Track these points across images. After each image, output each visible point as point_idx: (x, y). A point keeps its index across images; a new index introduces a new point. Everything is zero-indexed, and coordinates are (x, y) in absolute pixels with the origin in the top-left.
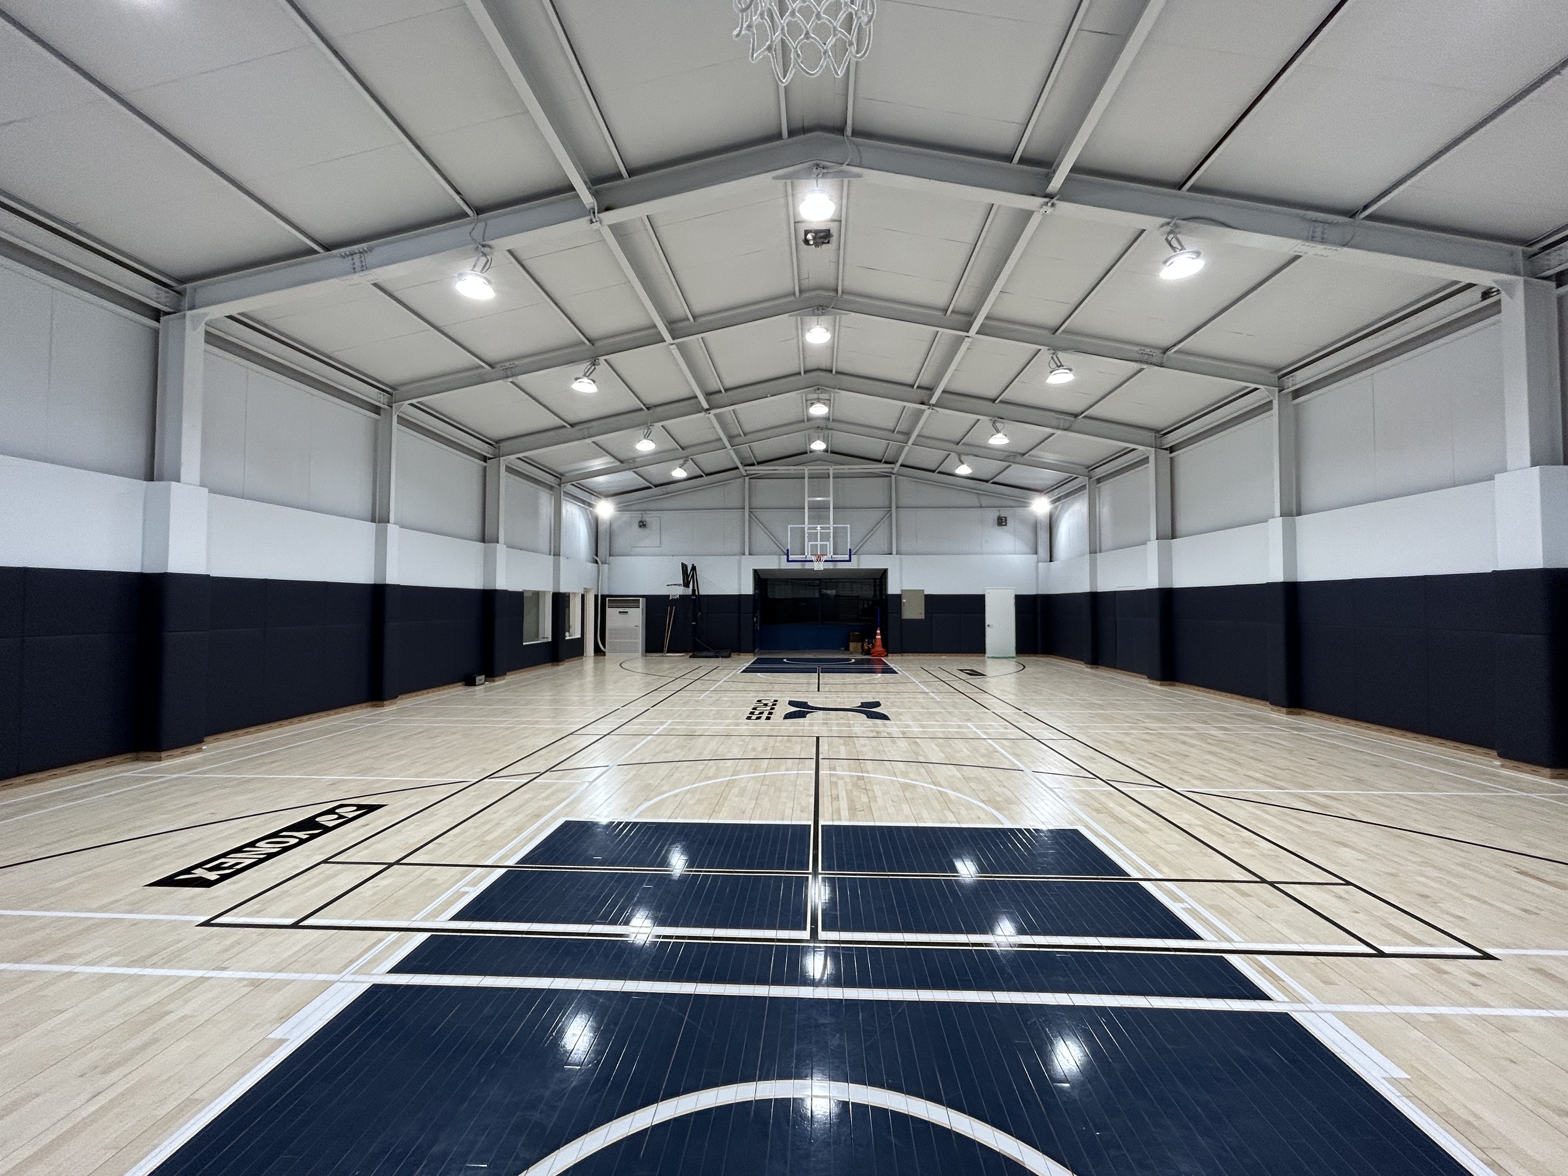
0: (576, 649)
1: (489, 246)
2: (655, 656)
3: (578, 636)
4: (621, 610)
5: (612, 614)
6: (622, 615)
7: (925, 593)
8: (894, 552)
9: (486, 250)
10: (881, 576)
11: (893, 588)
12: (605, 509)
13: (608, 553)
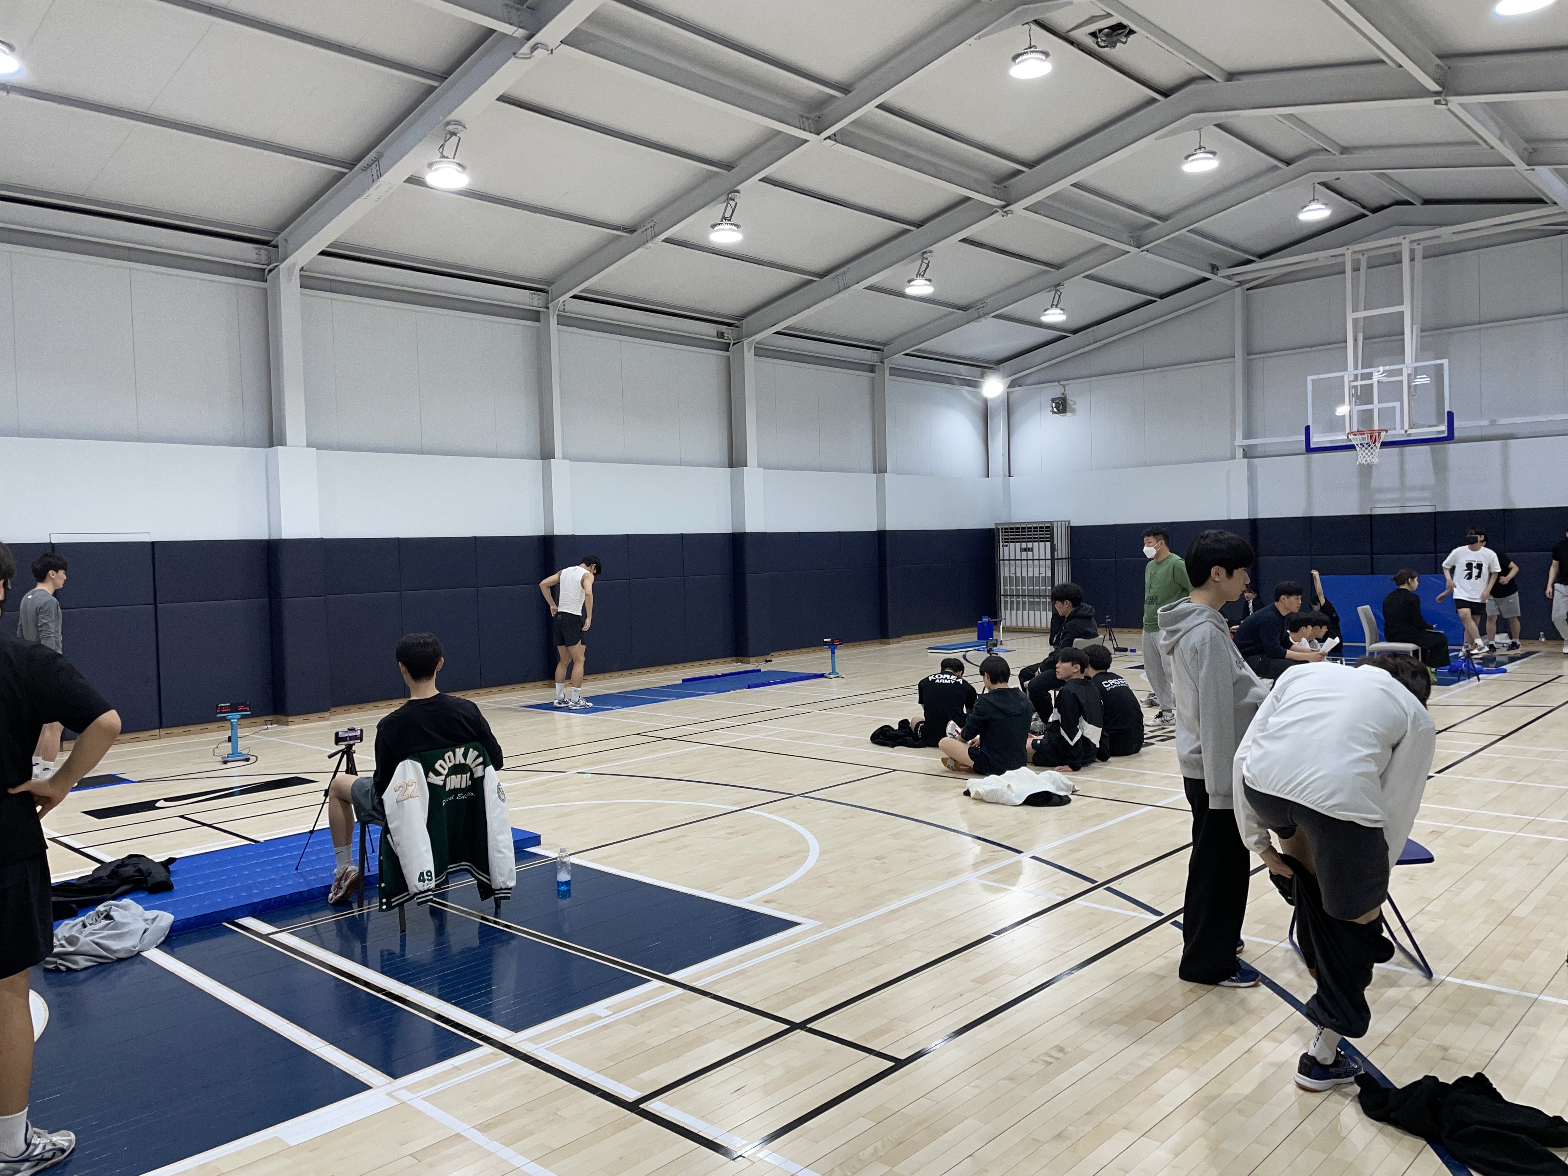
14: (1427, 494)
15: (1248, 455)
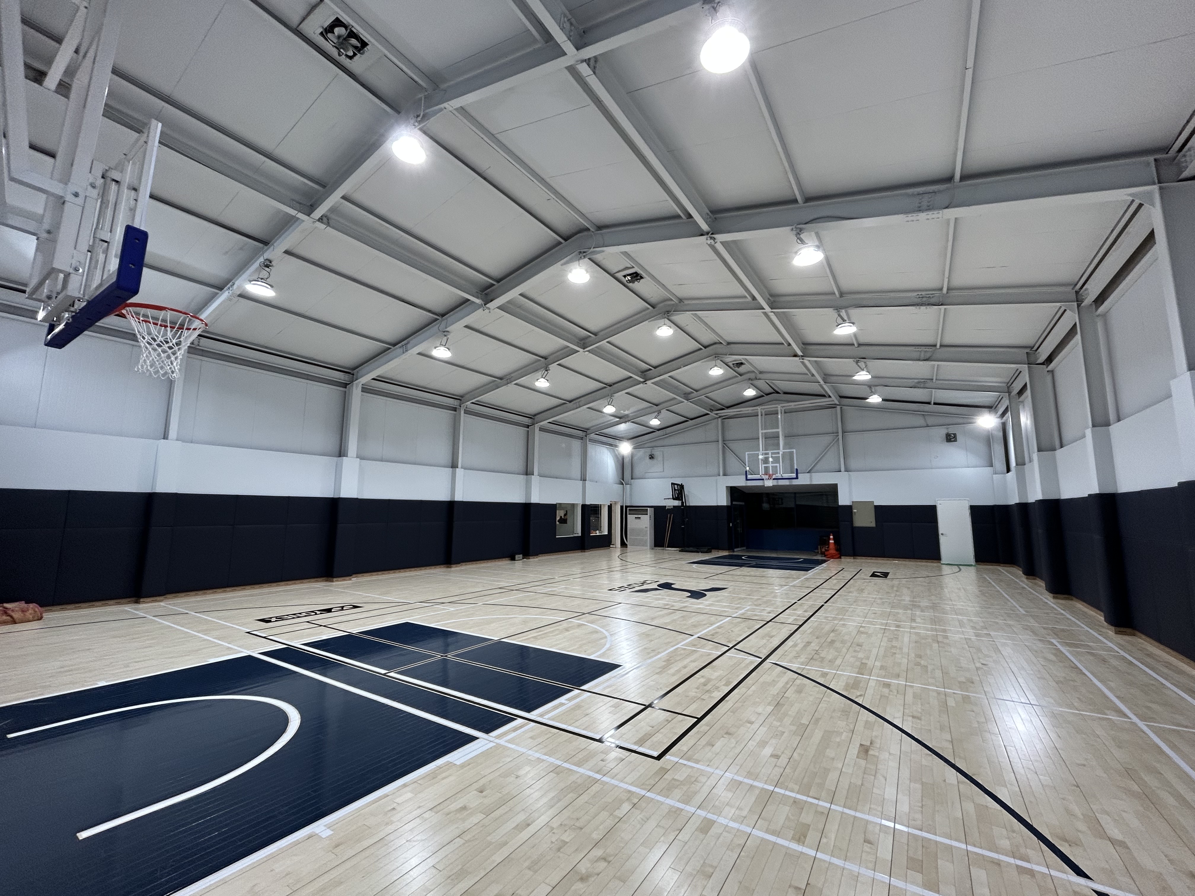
0: (605, 542)
1: (448, 332)
2: (659, 549)
3: (606, 533)
4: (636, 516)
5: (631, 518)
6: (638, 520)
7: (875, 504)
8: (843, 469)
9: (445, 333)
10: (832, 491)
11: (843, 500)
12: (625, 448)
13: (630, 478)
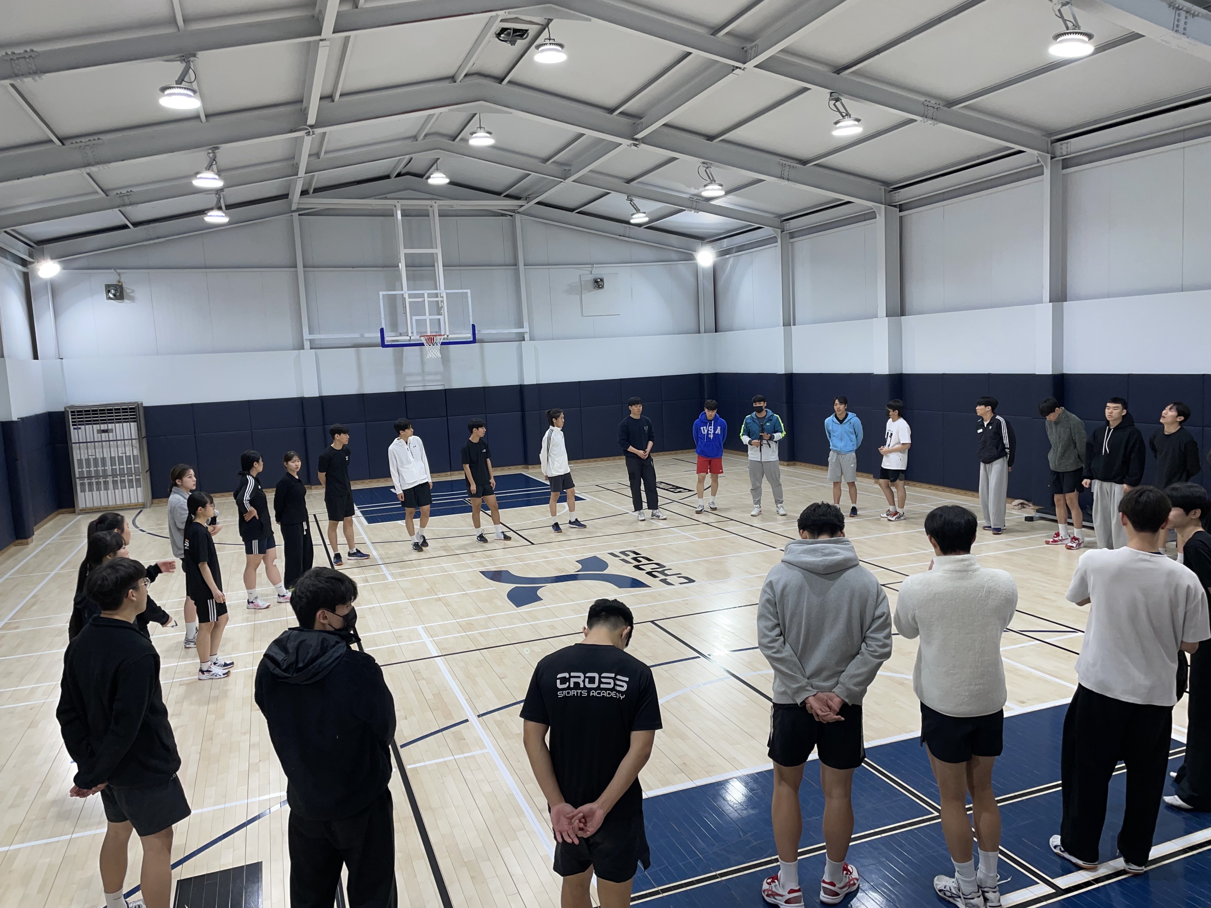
14: (439, 377)
15: (314, 346)
